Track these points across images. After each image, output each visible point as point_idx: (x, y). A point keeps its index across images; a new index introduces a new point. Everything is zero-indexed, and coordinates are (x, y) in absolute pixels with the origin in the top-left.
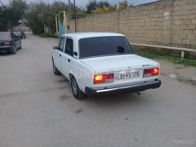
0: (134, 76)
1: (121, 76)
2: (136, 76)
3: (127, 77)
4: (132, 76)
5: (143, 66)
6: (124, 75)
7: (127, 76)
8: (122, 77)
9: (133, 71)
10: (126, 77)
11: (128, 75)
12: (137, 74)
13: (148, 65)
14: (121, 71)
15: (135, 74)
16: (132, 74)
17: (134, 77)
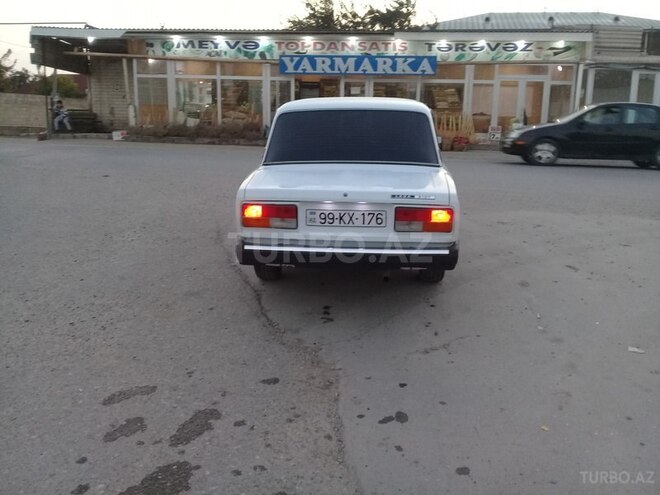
0: (367, 222)
1: (323, 216)
2: (374, 222)
3: (342, 224)
4: (359, 222)
5: (394, 196)
6: (331, 216)
7: (341, 218)
8: (327, 219)
9: (363, 208)
10: (337, 222)
11: (346, 219)
12: (376, 217)
13: (413, 197)
14: (321, 203)
15: (368, 218)
16: (358, 215)
17: (365, 225)
